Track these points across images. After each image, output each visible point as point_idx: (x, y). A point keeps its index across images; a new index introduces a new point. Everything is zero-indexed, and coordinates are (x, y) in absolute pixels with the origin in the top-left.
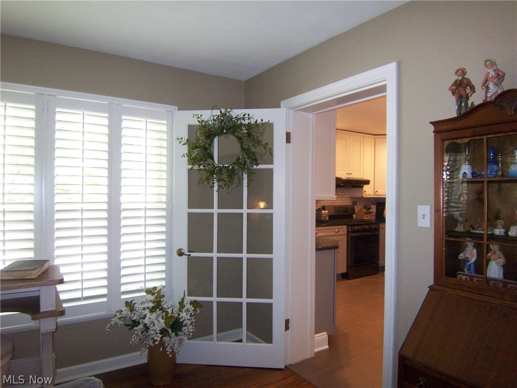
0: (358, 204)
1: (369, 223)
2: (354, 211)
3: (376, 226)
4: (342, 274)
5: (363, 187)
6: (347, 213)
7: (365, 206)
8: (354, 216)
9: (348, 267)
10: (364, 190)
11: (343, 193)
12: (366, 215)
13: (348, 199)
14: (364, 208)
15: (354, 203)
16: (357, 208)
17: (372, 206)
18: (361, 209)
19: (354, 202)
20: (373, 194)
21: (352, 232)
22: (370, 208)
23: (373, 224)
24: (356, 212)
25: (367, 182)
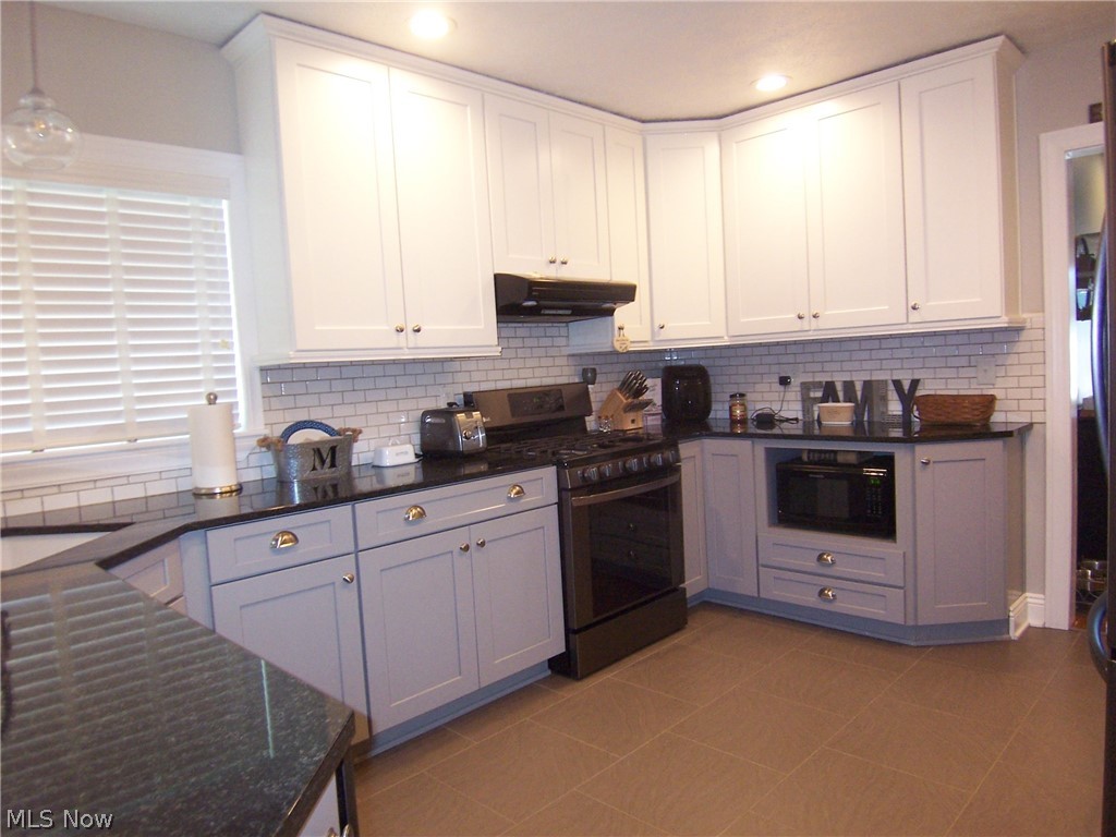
0: (599, 378)
1: (639, 444)
2: (589, 402)
3: (669, 454)
4: (550, 660)
5: (611, 312)
6: (560, 415)
7: (624, 383)
8: (591, 423)
9: (569, 631)
10: (617, 325)
11: (546, 342)
12: (632, 415)
13: (563, 361)
14: (620, 389)
15: (589, 376)
16: (597, 393)
17: (649, 383)
18: (612, 396)
19: (585, 371)
20: (647, 337)
21: (575, 490)
22: (641, 391)
23: (657, 448)
24: (595, 406)
25: (626, 293)
